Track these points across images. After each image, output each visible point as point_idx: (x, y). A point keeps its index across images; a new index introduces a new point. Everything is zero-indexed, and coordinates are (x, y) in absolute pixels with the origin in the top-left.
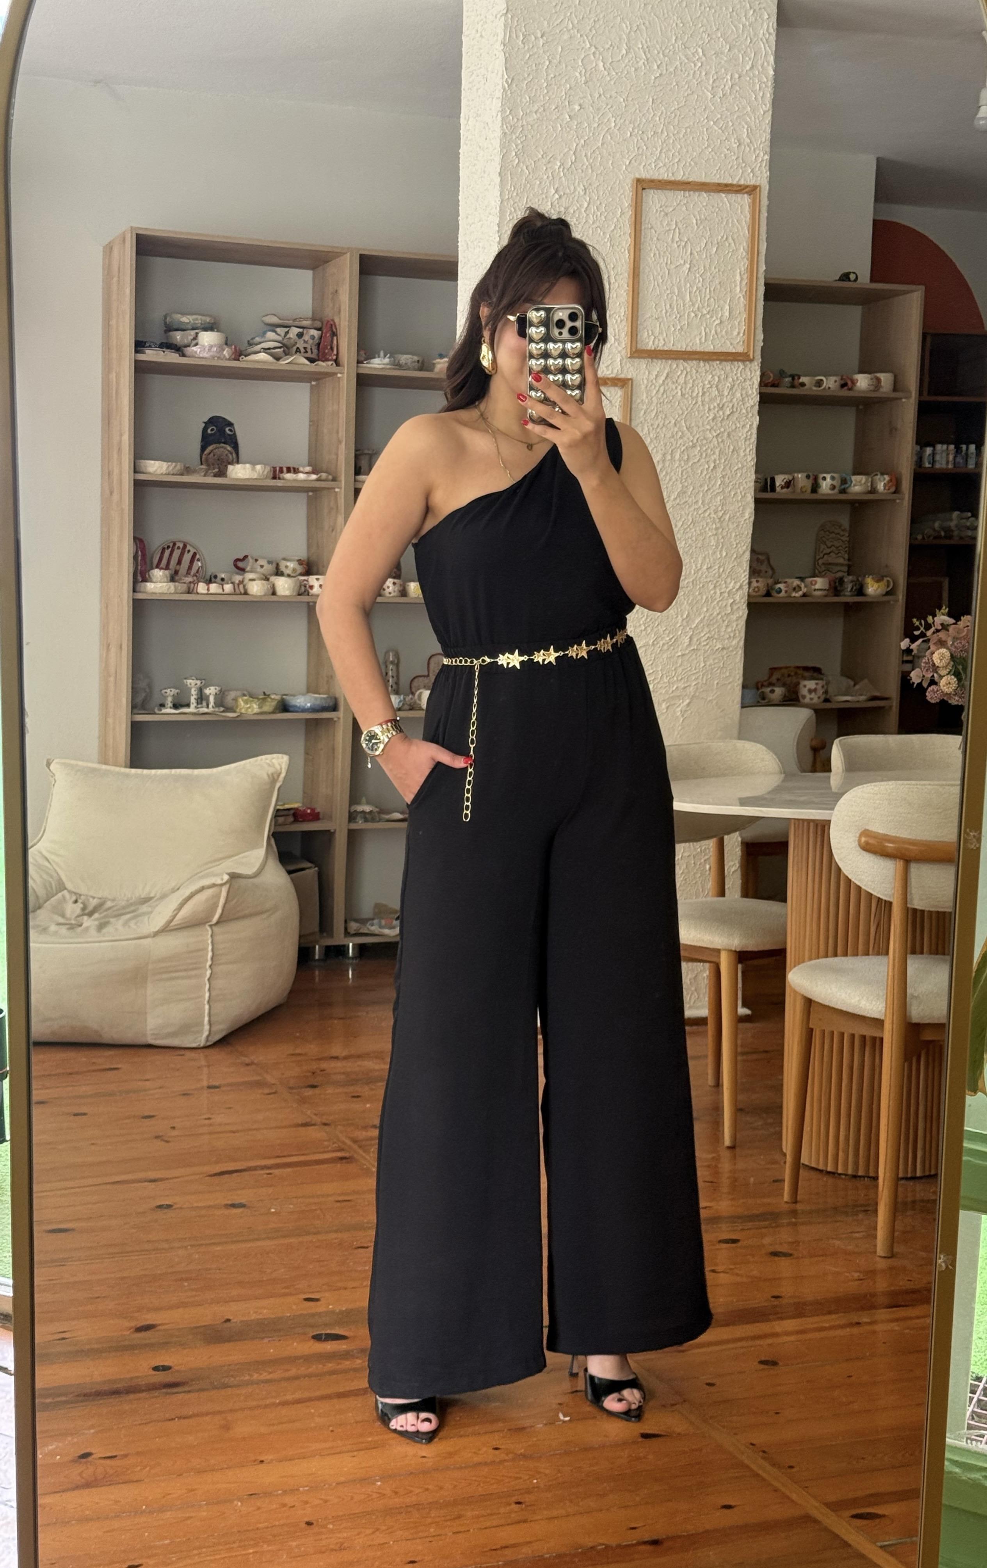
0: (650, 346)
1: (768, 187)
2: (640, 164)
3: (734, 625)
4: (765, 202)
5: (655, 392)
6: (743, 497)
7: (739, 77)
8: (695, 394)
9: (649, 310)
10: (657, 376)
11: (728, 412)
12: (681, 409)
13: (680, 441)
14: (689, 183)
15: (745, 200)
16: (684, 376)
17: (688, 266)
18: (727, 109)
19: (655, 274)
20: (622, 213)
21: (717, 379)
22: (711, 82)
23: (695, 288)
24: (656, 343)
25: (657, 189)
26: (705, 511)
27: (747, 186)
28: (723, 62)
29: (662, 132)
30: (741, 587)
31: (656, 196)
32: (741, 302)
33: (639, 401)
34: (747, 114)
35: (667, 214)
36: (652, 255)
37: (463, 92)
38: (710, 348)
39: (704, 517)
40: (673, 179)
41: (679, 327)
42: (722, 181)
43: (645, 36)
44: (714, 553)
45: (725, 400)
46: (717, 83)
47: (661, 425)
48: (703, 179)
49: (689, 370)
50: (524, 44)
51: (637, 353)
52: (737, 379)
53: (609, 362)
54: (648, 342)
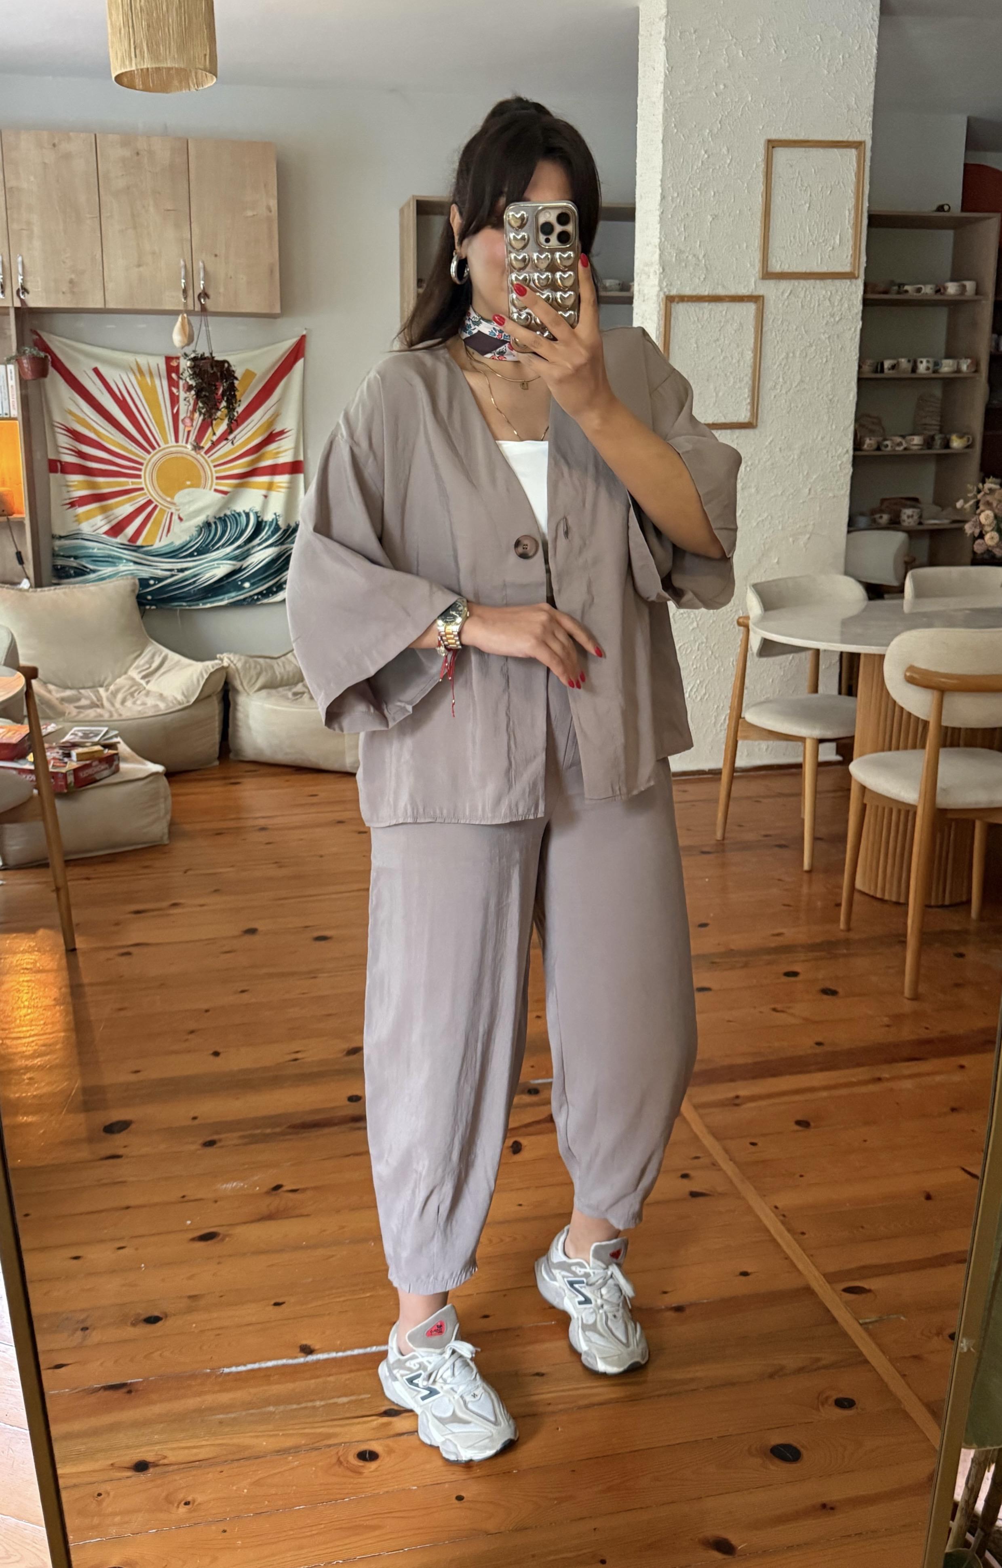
0: (779, 269)
1: (871, 142)
2: (771, 128)
3: (843, 480)
4: (868, 154)
5: (781, 305)
6: (849, 383)
7: (850, 56)
8: (812, 306)
9: (778, 242)
10: (783, 293)
11: (837, 319)
12: (802, 317)
13: (800, 342)
14: (808, 141)
15: (853, 152)
16: (803, 292)
17: (808, 205)
18: (840, 83)
19: (783, 212)
20: (757, 166)
21: (829, 294)
22: (827, 61)
23: (813, 223)
24: (784, 267)
25: (784, 147)
27: (855, 142)
28: (837, 45)
29: (788, 102)
31: (784, 152)
32: (850, 232)
33: (769, 311)
34: (856, 85)
35: (791, 166)
36: (780, 198)
37: (639, 81)
38: (824, 269)
40: (795, 138)
41: (801, 254)
42: (835, 139)
43: (777, 28)
45: (835, 309)
46: (832, 62)
47: (786, 330)
48: (820, 138)
49: (808, 286)
50: (680, 38)
51: (767, 275)
52: (846, 293)
53: (746, 283)
54: (776, 266)
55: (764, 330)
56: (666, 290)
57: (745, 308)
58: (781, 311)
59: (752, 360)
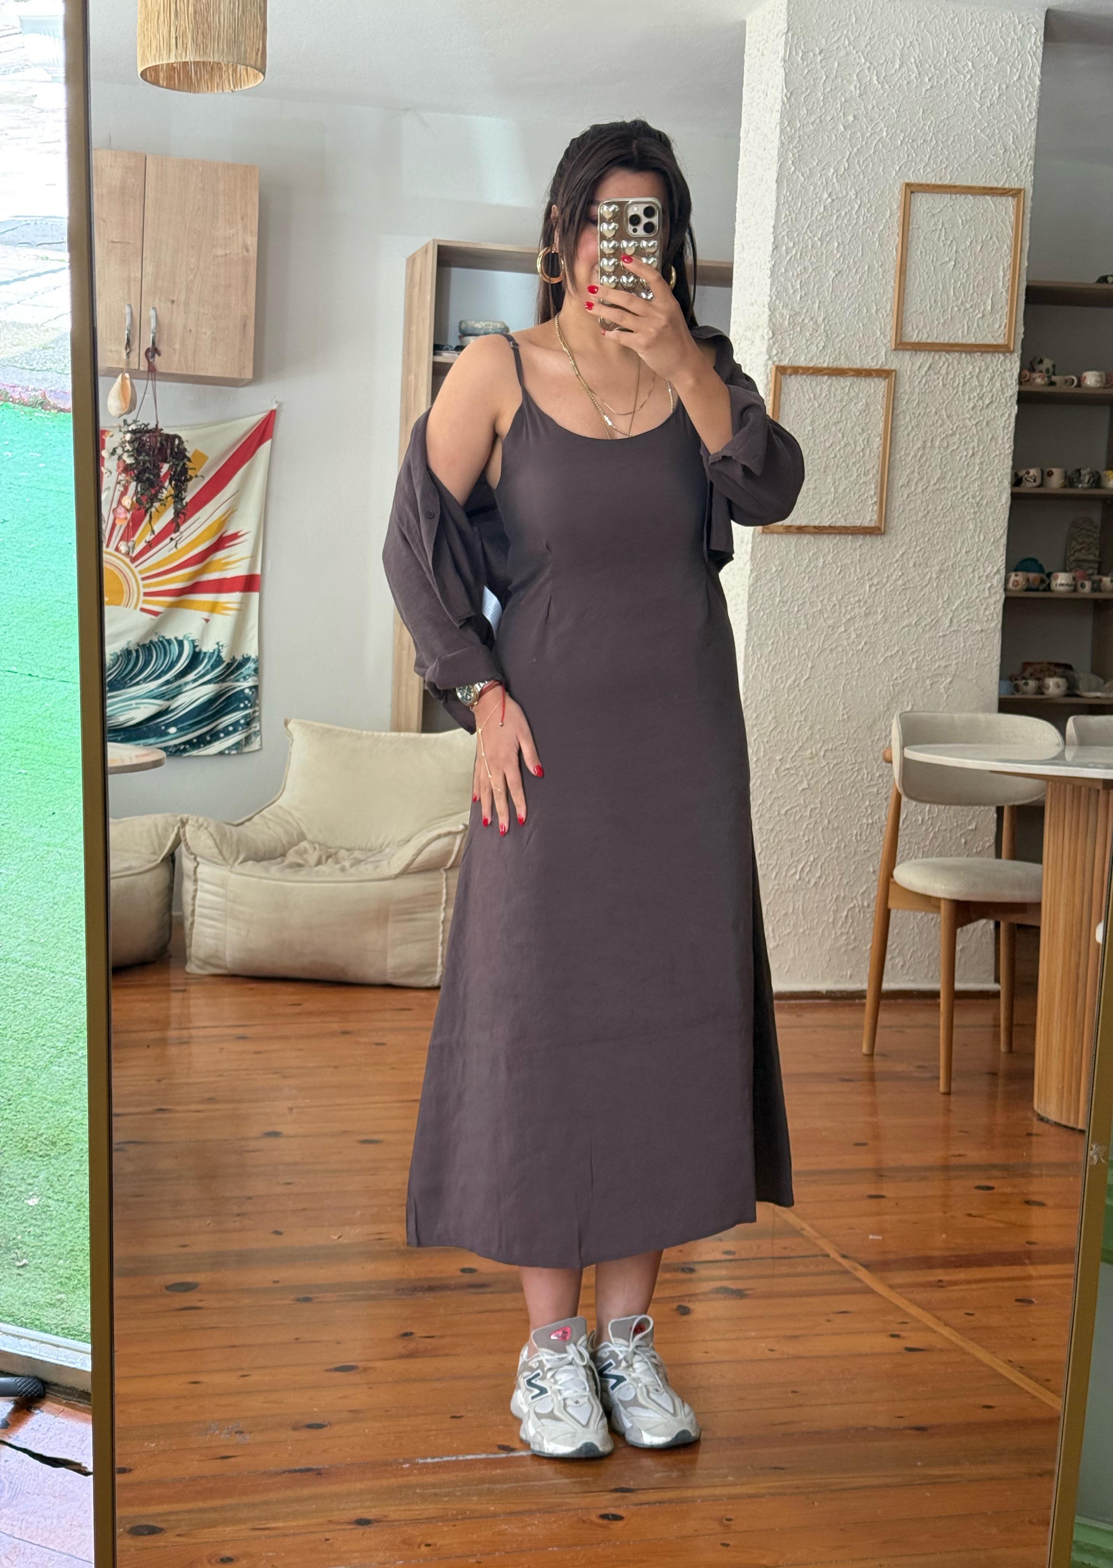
0: (914, 339)
1: (1032, 190)
2: (909, 170)
3: (992, 607)
4: (1029, 205)
5: (917, 383)
7: (1007, 88)
8: (956, 384)
9: (914, 306)
10: (919, 367)
11: (986, 402)
12: (943, 398)
13: (941, 429)
14: (955, 187)
15: (1010, 202)
16: (945, 366)
17: (952, 264)
18: (994, 118)
19: (921, 270)
20: (891, 215)
21: (978, 370)
22: (979, 92)
23: (959, 284)
24: (920, 336)
25: (925, 192)
26: (963, 496)
27: (1012, 190)
28: (991, 73)
29: (931, 140)
30: (998, 571)
31: (923, 200)
32: (1004, 296)
33: (901, 390)
34: (1014, 122)
35: (933, 215)
36: (919, 254)
37: (743, 108)
38: (972, 341)
39: (962, 502)
40: (940, 183)
41: (942, 321)
42: (987, 185)
43: (917, 51)
44: (973, 537)
45: (984, 390)
46: (985, 93)
47: (922, 413)
48: (969, 183)
49: (951, 361)
50: (802, 59)
51: (902, 345)
52: (997, 370)
53: (875, 354)
54: (913, 335)
55: (896, 412)
56: (775, 359)
57: (873, 385)
58: (917, 390)
59: (881, 449)
